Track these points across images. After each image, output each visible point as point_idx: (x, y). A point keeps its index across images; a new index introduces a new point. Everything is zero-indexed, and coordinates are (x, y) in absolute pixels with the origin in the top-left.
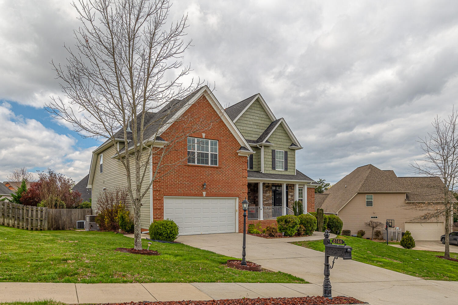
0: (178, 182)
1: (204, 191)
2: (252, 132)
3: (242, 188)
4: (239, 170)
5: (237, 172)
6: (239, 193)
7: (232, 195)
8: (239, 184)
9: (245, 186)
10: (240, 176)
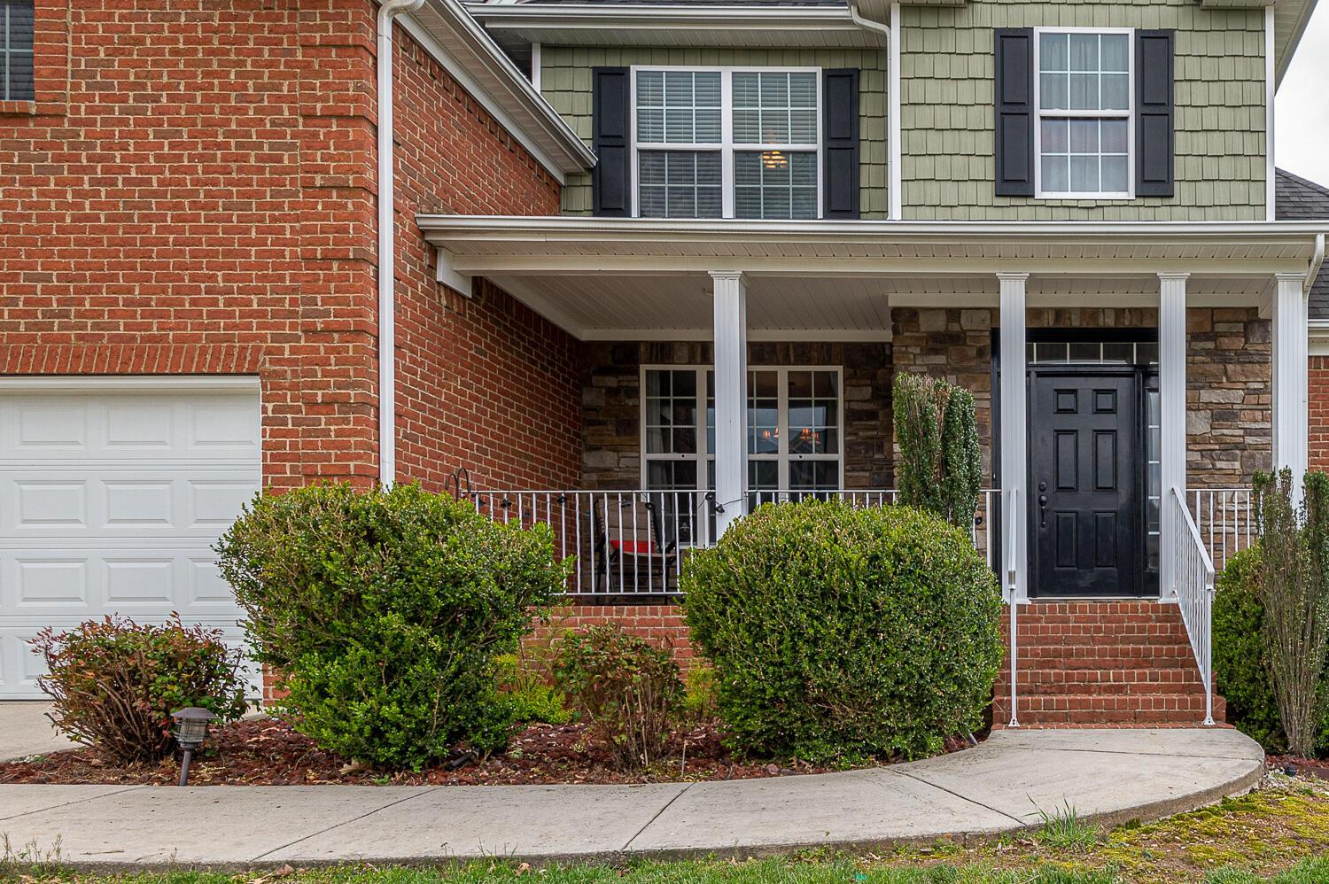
3: (294, 290)
4: (273, 123)
5: (239, 146)
6: (263, 339)
7: (178, 352)
8: (271, 254)
9: (335, 265)
10: (271, 183)
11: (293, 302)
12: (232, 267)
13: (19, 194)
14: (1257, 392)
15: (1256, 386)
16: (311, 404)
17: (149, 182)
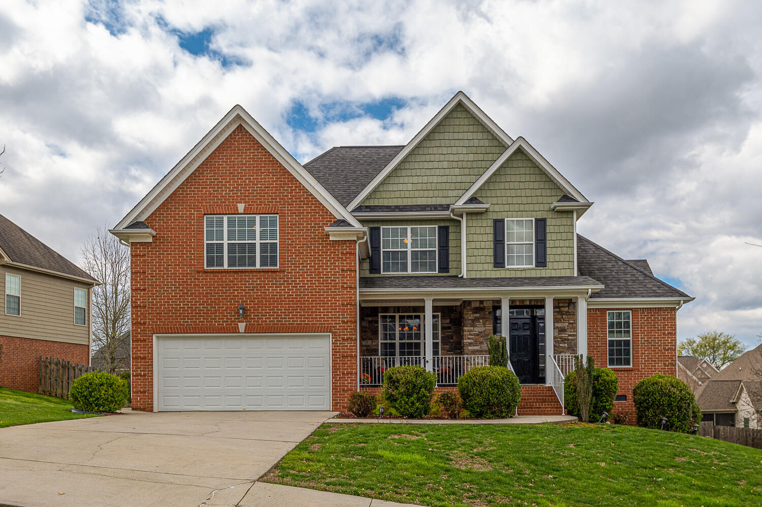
0: (183, 305)
1: (243, 322)
2: (448, 186)
3: (339, 312)
4: (334, 272)
5: (326, 278)
6: (332, 324)
7: (312, 327)
8: (334, 303)
9: (349, 306)
10: (334, 286)
11: (339, 315)
12: (325, 306)
13: (275, 290)
14: (572, 323)
15: (572, 322)
16: (343, 339)
17: (305, 287)
